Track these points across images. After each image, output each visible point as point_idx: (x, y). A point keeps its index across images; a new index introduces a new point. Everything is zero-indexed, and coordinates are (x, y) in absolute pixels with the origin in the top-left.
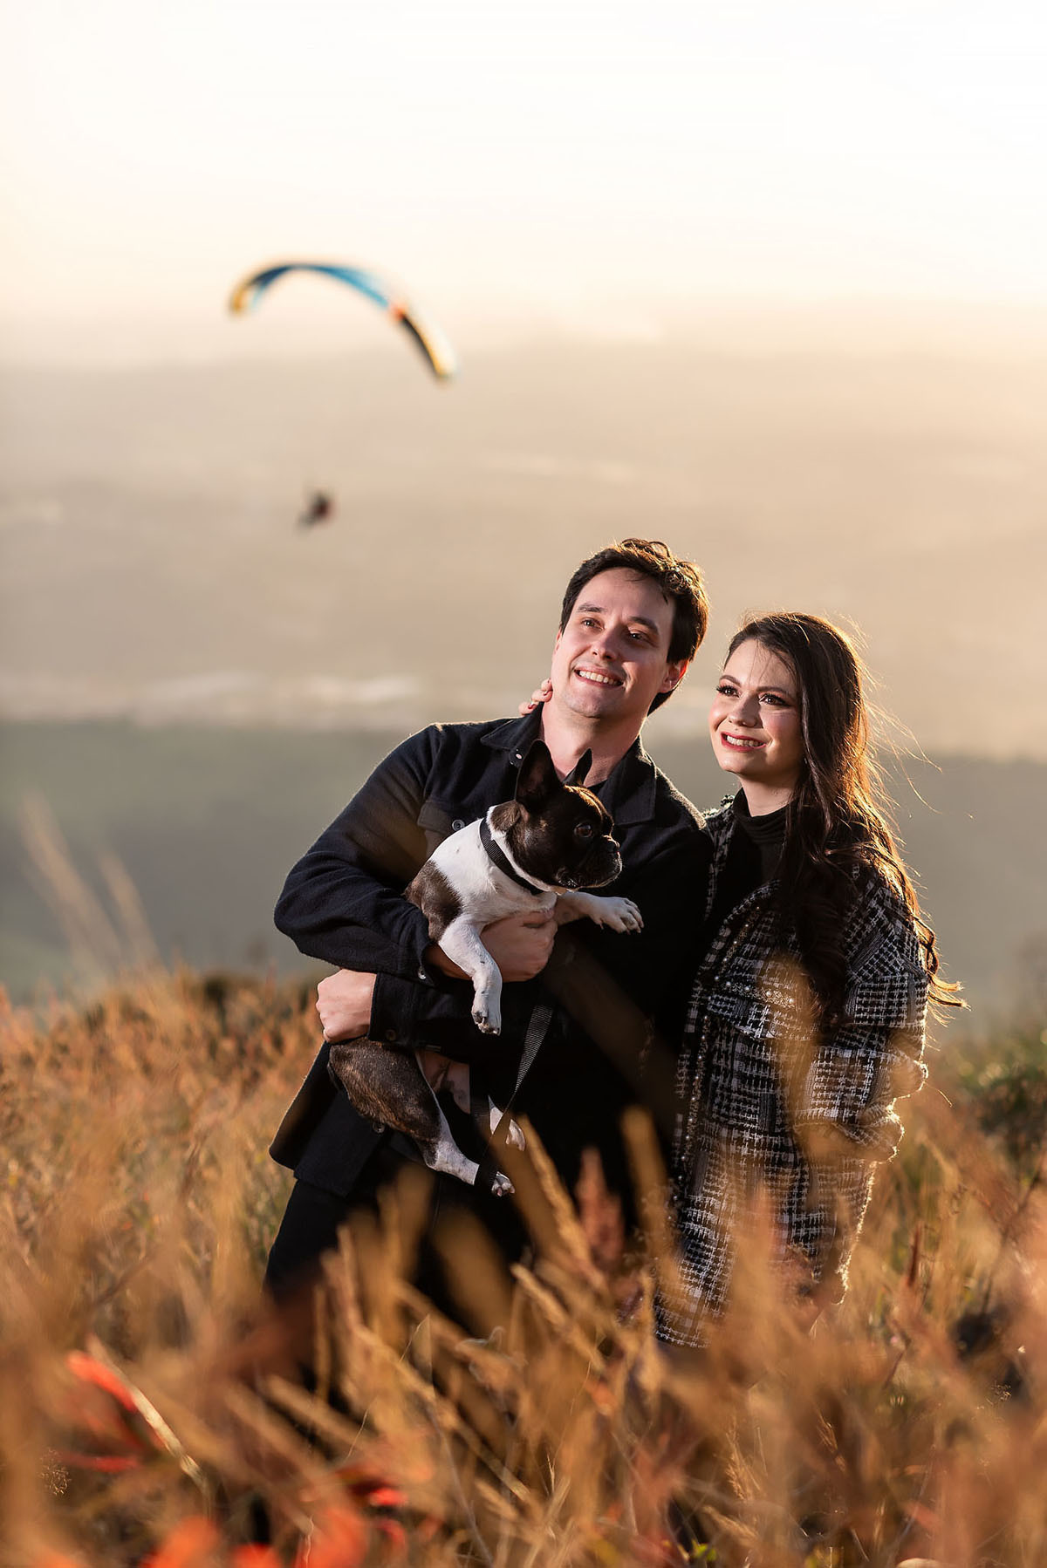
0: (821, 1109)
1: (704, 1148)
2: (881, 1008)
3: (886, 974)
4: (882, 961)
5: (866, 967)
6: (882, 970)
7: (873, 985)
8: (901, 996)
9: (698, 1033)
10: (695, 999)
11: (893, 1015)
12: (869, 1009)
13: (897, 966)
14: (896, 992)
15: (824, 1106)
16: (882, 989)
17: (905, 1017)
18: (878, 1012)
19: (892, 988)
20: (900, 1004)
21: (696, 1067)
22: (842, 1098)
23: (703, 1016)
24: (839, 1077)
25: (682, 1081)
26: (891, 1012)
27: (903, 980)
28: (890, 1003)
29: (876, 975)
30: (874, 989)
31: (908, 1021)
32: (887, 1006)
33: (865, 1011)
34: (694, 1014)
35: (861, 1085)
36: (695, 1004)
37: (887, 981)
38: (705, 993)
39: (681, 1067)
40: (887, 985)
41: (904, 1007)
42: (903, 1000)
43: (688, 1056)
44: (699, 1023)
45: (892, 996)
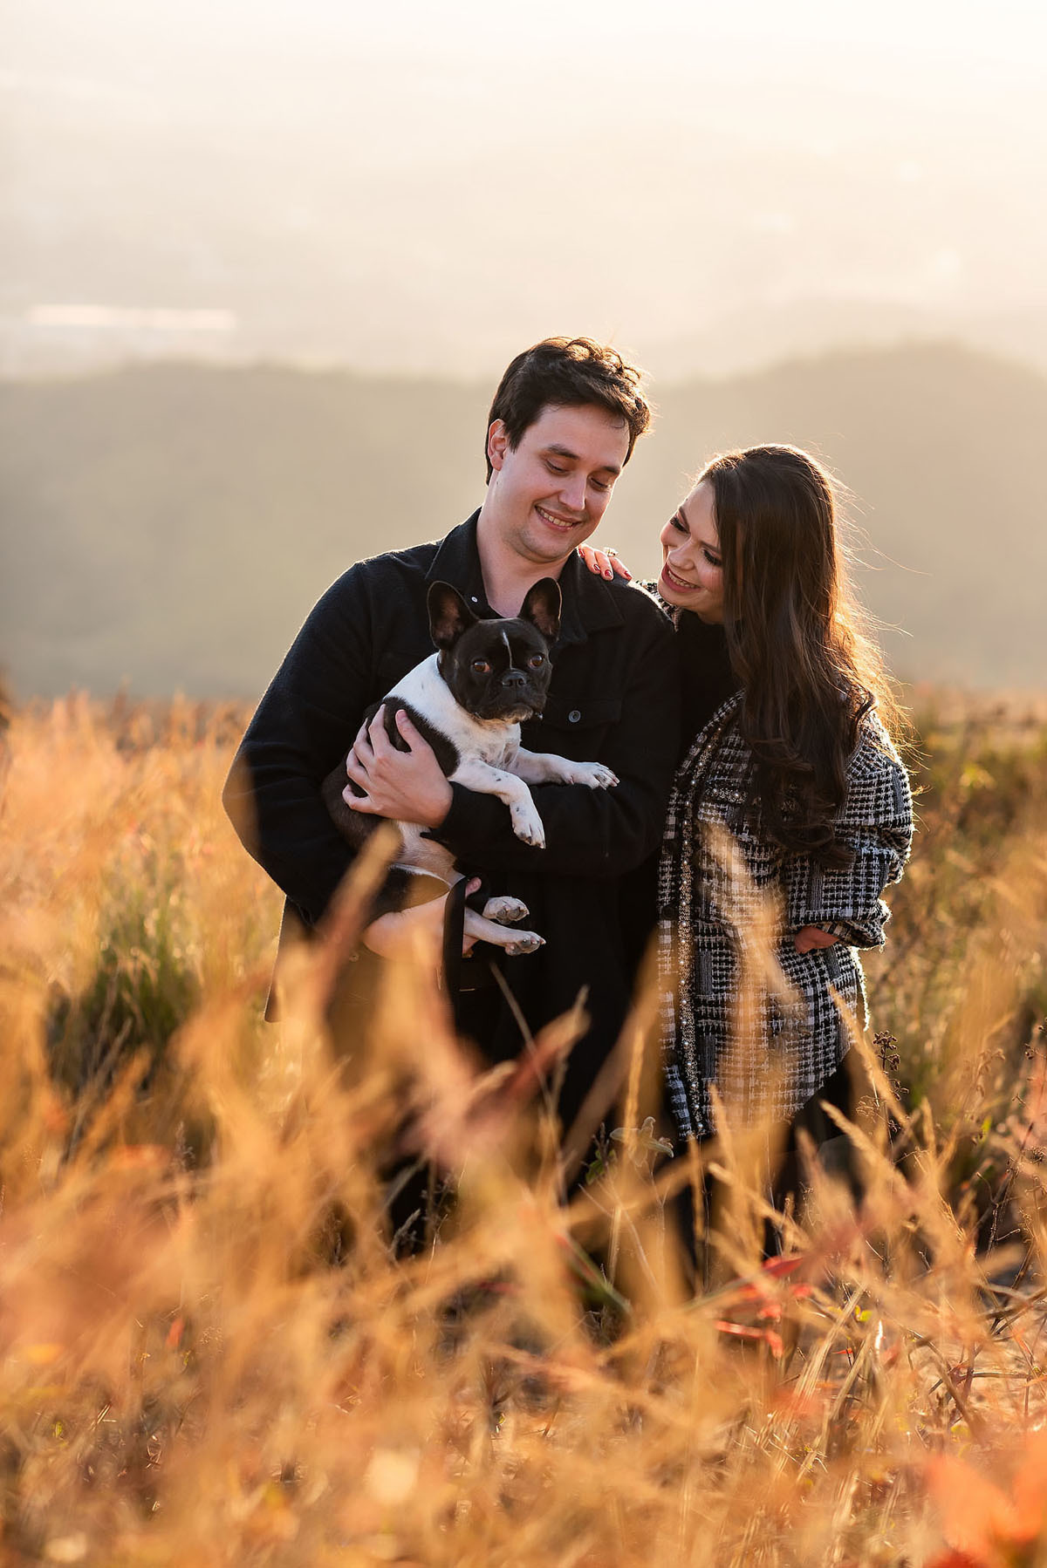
0: (835, 909)
1: (703, 948)
2: (870, 804)
3: (872, 770)
4: (866, 757)
5: (854, 765)
6: (868, 766)
7: (862, 781)
8: (887, 790)
9: (680, 839)
10: (671, 806)
11: (881, 809)
12: (859, 805)
13: (880, 761)
14: (883, 787)
15: (837, 906)
16: (870, 785)
17: (893, 809)
18: (867, 808)
19: (880, 783)
20: (887, 797)
21: (681, 872)
22: (855, 897)
23: (682, 822)
24: (847, 875)
25: (666, 887)
26: (879, 806)
27: (888, 774)
28: (878, 798)
29: (864, 772)
30: (865, 786)
31: (896, 812)
32: (876, 801)
33: (856, 807)
34: (672, 820)
35: (870, 882)
36: (672, 810)
37: (875, 777)
38: (682, 798)
39: (663, 873)
40: (875, 781)
41: (891, 800)
42: (889, 793)
43: (670, 862)
44: (678, 829)
45: (879, 791)
